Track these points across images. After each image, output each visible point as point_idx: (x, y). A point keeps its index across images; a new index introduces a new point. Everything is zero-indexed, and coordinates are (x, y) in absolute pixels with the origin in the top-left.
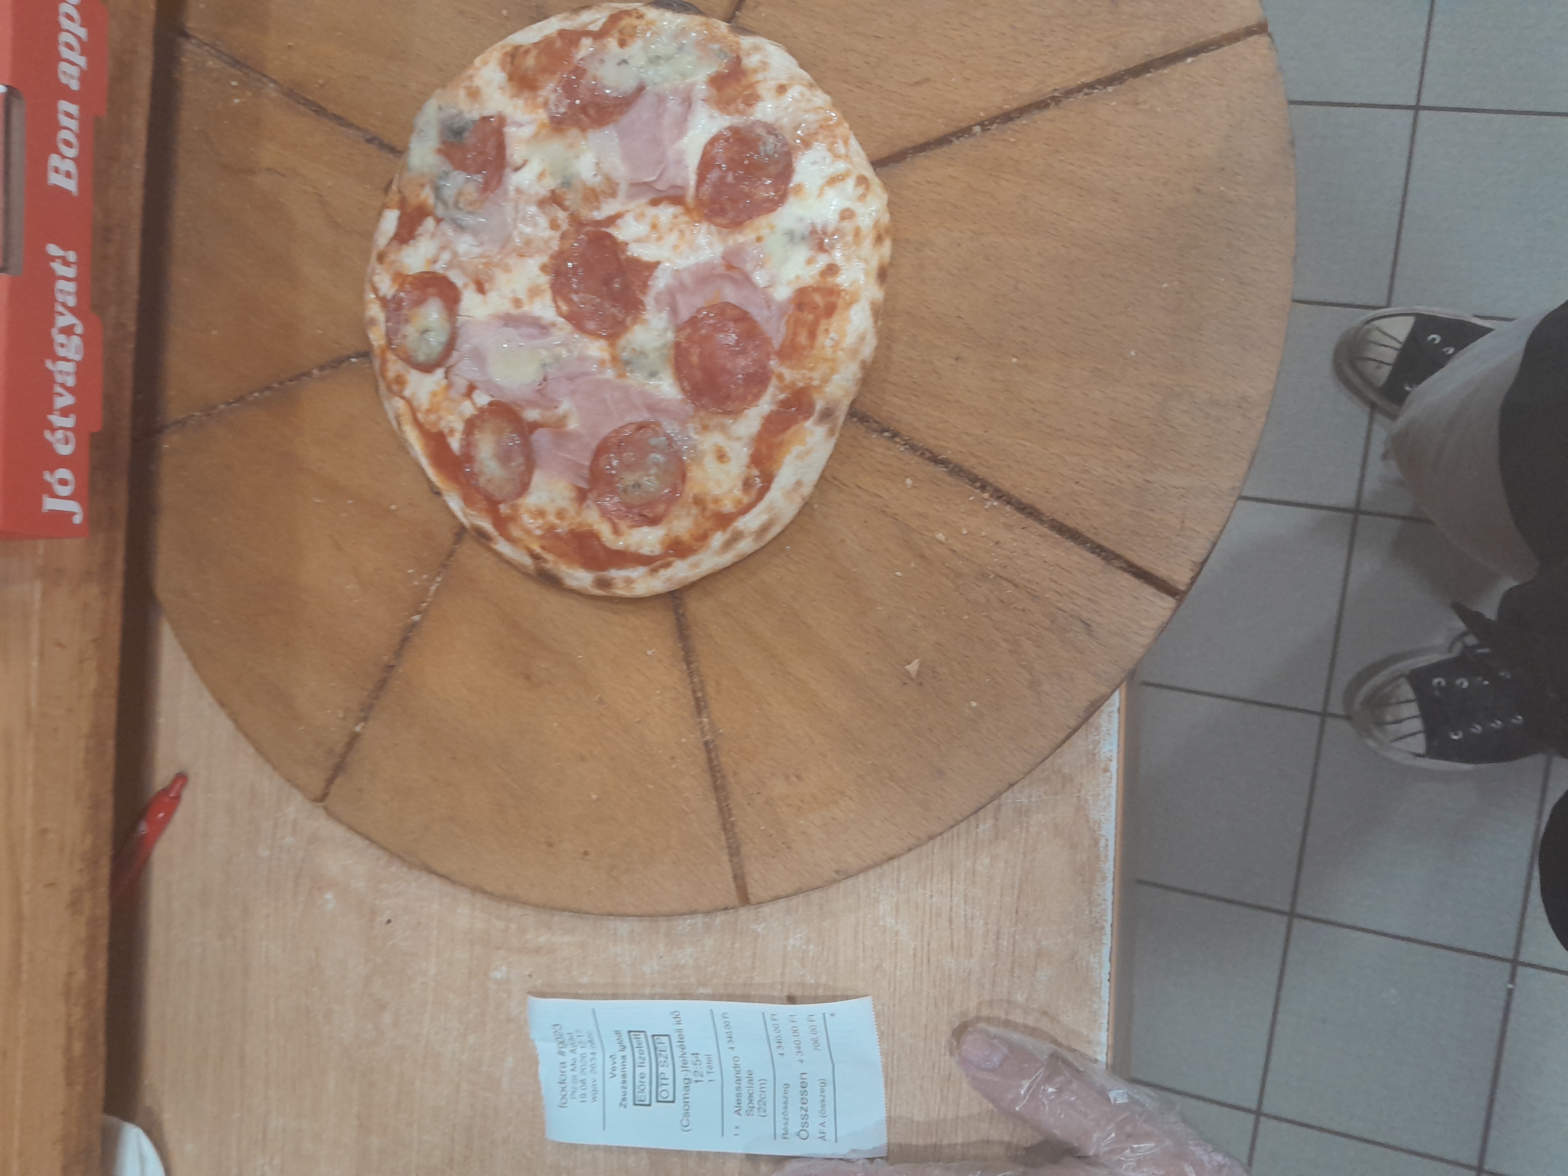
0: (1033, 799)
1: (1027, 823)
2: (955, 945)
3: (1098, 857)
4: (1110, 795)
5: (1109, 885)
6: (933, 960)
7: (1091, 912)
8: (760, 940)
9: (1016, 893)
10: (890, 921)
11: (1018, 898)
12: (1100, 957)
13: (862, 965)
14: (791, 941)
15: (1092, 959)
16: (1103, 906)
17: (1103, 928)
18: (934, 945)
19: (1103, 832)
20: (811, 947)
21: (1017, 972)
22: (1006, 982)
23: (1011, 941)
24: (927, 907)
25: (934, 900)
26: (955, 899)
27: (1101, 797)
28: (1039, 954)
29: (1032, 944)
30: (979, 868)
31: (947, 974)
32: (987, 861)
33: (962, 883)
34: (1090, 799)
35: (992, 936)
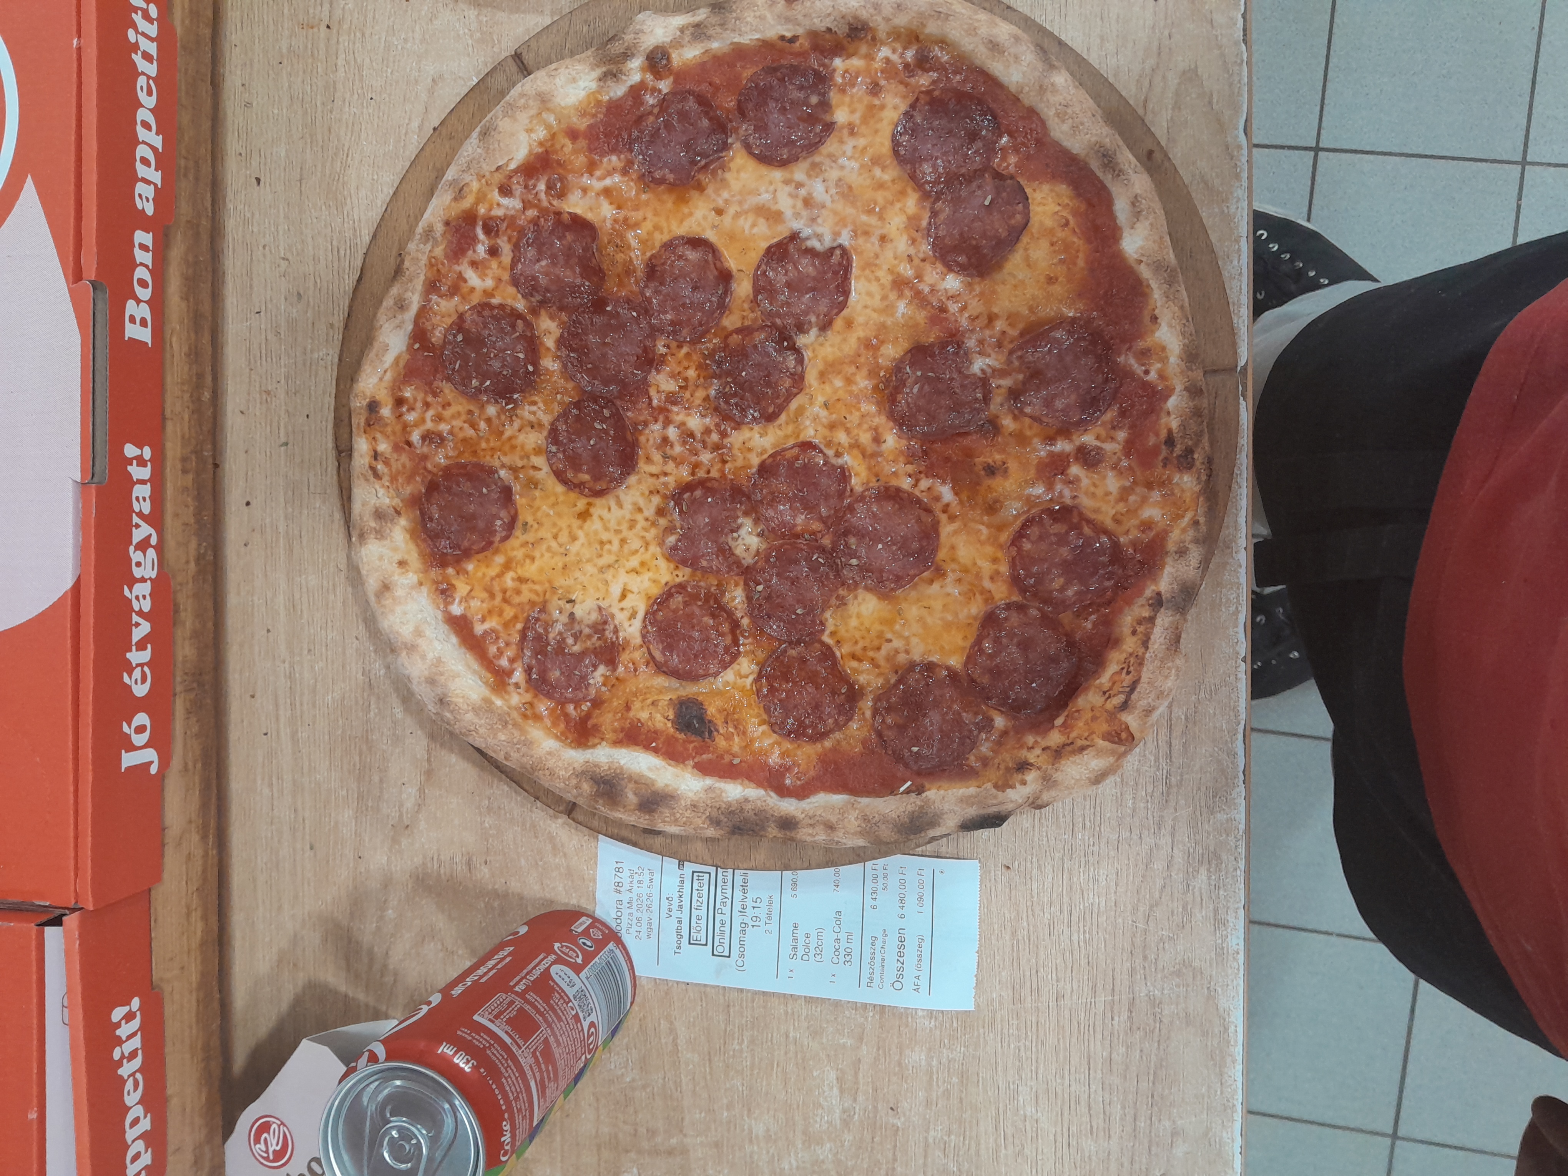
0: (1166, 992)
1: (1161, 1013)
2: (1095, 1130)
3: (1229, 1042)
4: (1238, 985)
5: (1239, 1067)
6: (1074, 1143)
7: (1222, 1093)
8: (900, 1133)
9: (1151, 1078)
10: (1030, 1110)
11: (1154, 1083)
12: (1232, 1132)
13: (1003, 1151)
14: (932, 1133)
15: (1224, 1134)
16: (1233, 1087)
17: (1234, 1106)
18: (1074, 1129)
19: (1232, 1019)
20: (953, 1137)
21: (1154, 1149)
22: (1144, 1160)
23: (1148, 1122)
24: (1066, 1096)
25: (1073, 1089)
26: (1093, 1087)
27: (1230, 987)
28: (1174, 1134)
29: (1167, 1124)
30: (1114, 1055)
31: (1087, 1154)
32: (1122, 1050)
33: (1099, 1072)
34: (1220, 990)
35: (1129, 1118)
